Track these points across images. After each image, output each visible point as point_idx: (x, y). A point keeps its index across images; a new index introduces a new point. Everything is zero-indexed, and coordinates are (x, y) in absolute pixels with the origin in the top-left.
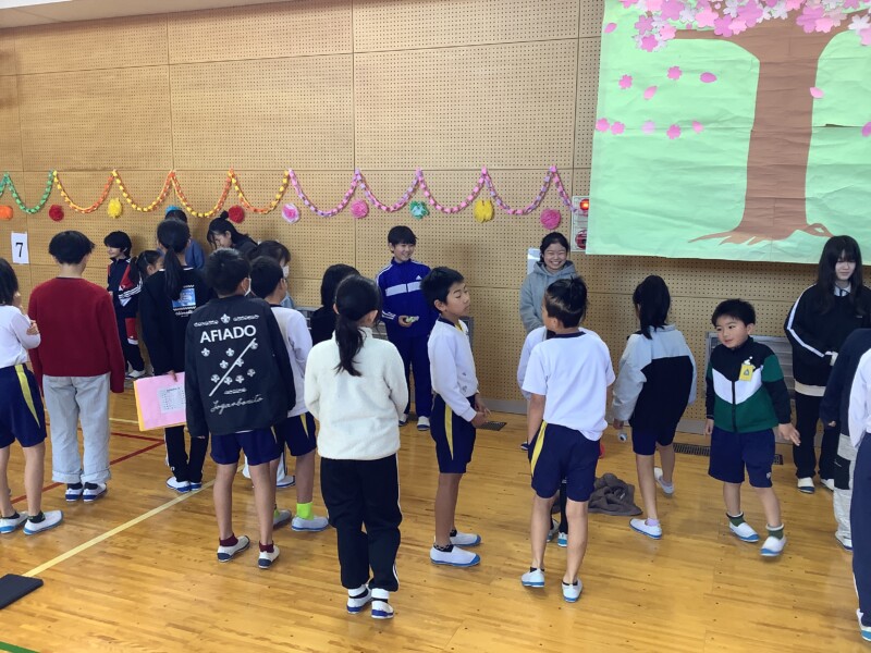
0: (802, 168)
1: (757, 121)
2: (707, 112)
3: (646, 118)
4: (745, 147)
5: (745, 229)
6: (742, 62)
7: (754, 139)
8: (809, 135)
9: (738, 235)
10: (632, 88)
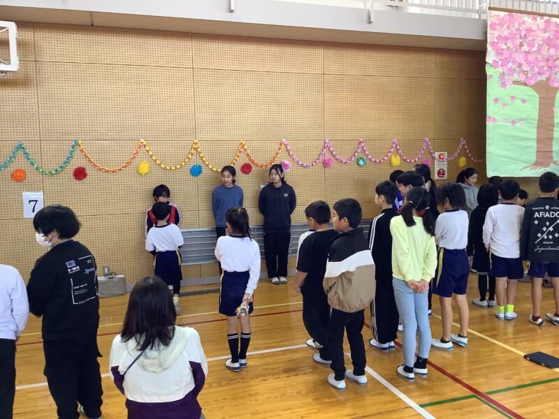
0: (552, 139)
1: (539, 120)
2: (524, 116)
3: (504, 117)
4: (535, 130)
5: (537, 164)
6: (534, 96)
7: (538, 127)
8: (553, 126)
9: (535, 166)
10: (498, 104)
